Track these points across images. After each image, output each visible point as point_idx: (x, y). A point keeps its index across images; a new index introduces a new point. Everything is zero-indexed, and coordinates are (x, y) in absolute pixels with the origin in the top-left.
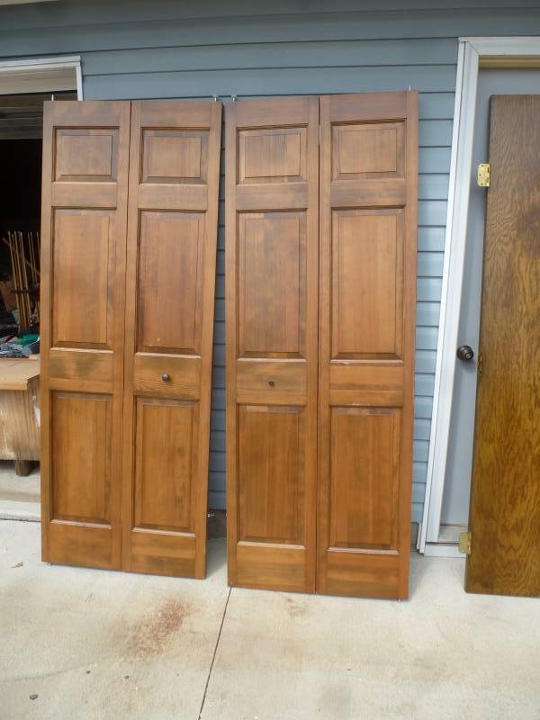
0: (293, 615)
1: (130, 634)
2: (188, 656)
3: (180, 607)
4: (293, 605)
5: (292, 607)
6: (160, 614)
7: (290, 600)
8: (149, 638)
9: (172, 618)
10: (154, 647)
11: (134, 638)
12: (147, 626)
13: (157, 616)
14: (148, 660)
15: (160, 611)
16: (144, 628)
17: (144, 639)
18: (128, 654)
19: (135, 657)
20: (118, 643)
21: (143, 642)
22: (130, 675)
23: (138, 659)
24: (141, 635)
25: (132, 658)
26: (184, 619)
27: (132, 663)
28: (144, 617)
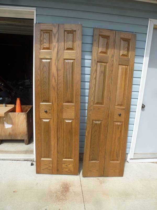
0: (101, 183)
1: (55, 195)
2: (76, 200)
3: (67, 184)
4: (100, 180)
5: (100, 181)
6: (62, 188)
7: (98, 179)
8: (61, 196)
9: (66, 188)
10: (64, 198)
11: (56, 196)
12: (59, 192)
13: (61, 188)
14: (64, 202)
15: (61, 186)
16: (58, 192)
17: (60, 196)
18: (56, 201)
19: (59, 202)
20: (52, 198)
21: (60, 197)
22: (60, 208)
23: (60, 203)
24: (58, 195)
25: (58, 203)
26: (70, 188)
27: (59, 204)
28: (57, 189)
